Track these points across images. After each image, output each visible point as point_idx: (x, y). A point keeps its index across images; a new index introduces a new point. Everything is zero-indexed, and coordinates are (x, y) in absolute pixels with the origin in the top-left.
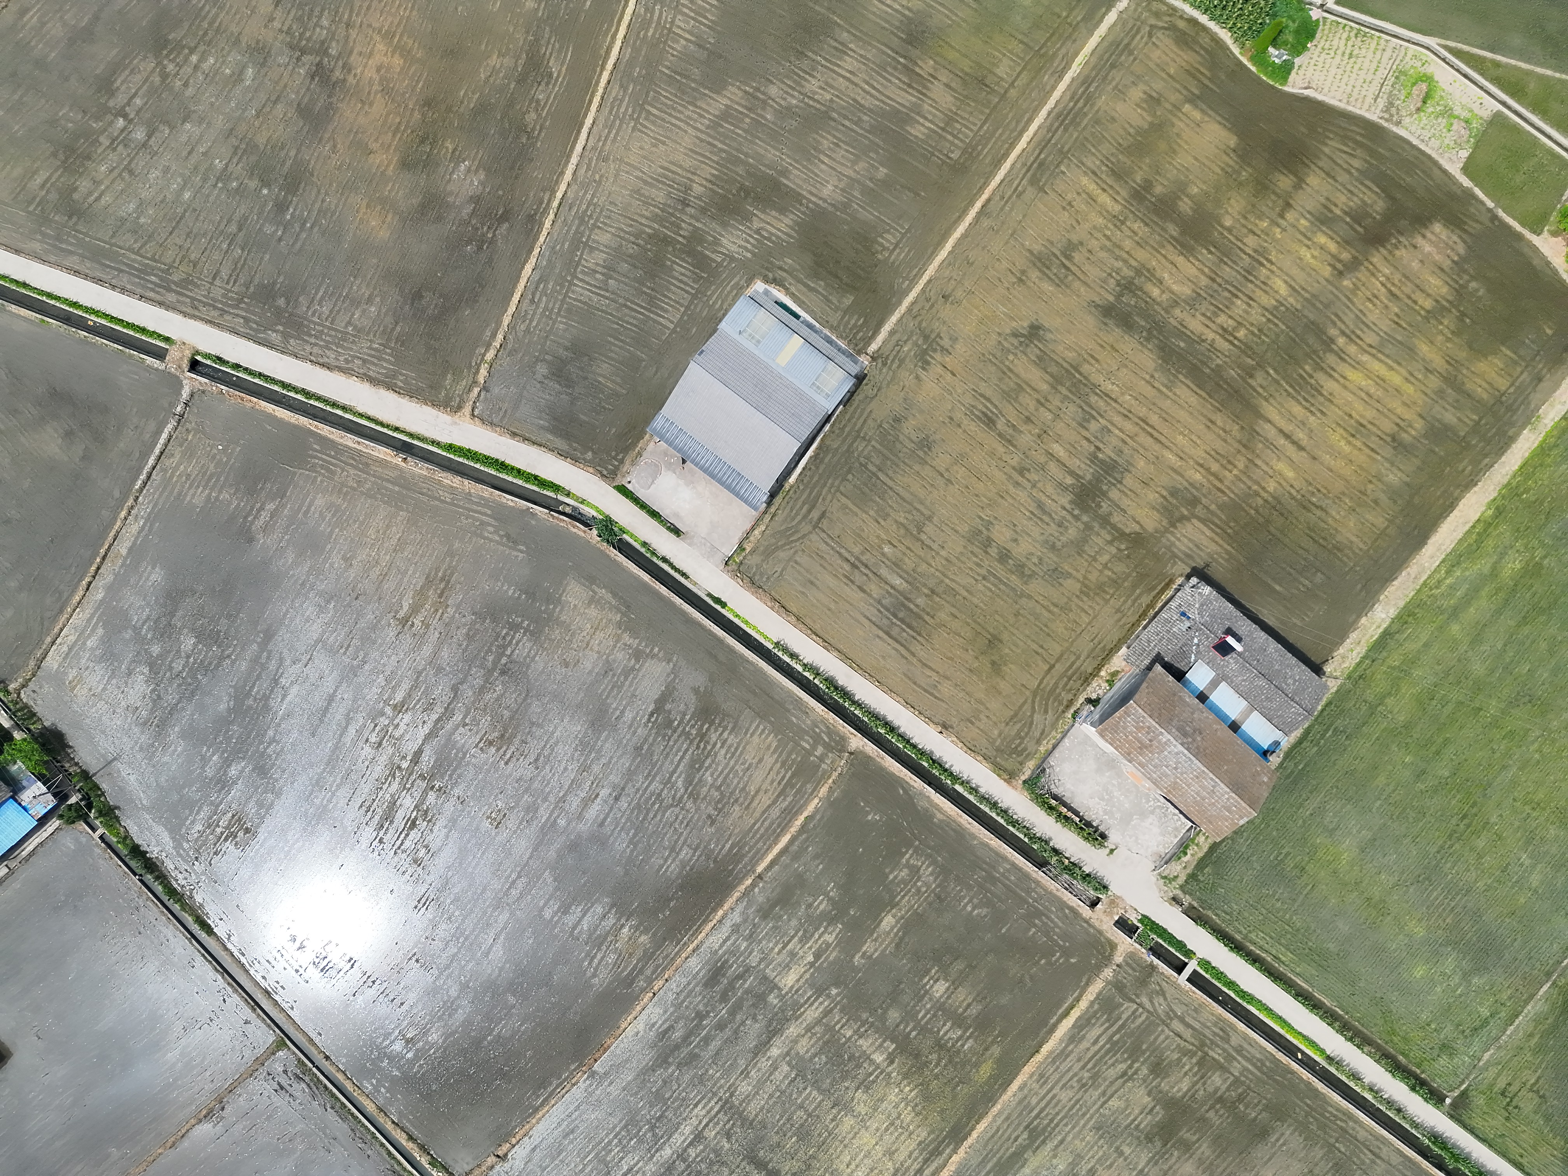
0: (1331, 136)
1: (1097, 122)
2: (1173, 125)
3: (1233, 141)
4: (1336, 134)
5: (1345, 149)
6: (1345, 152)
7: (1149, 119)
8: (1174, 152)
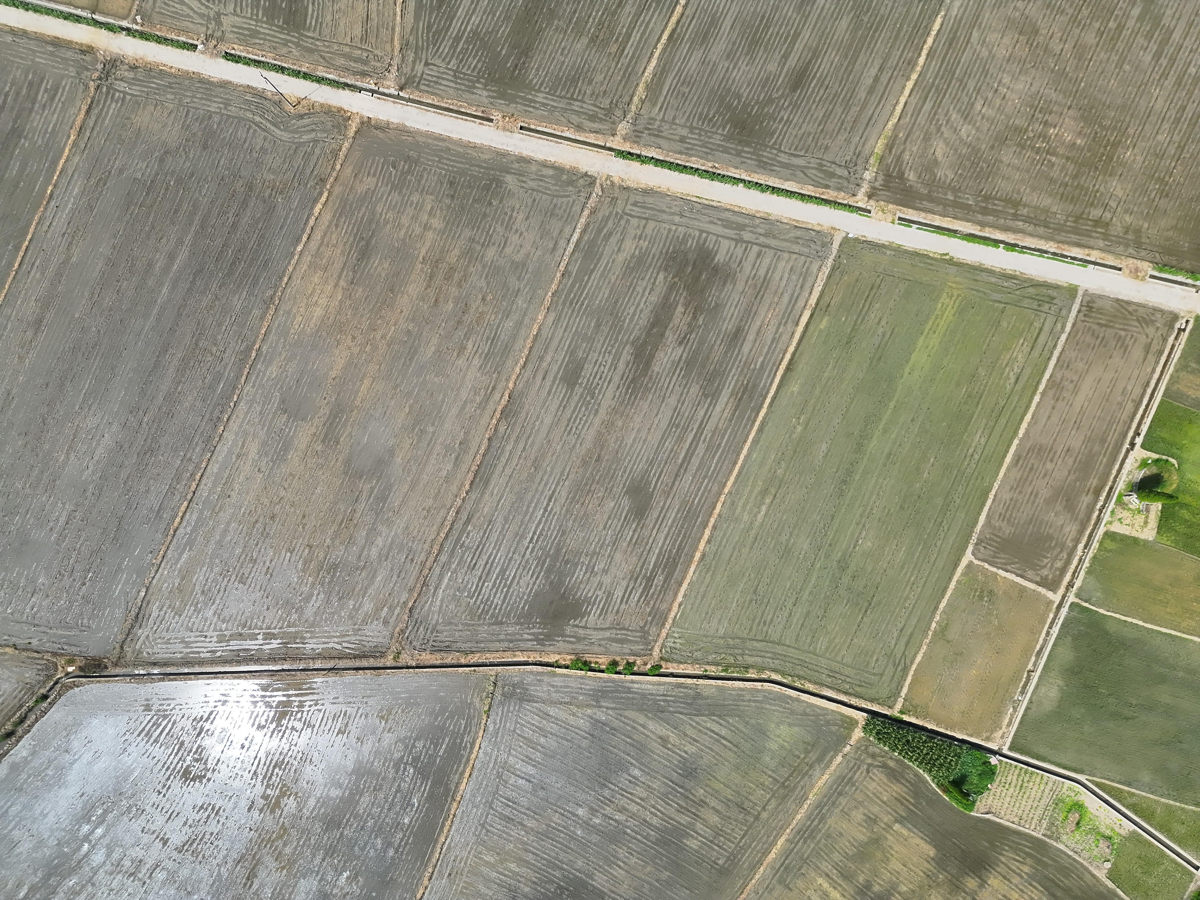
0: (1007, 848)
1: (828, 836)
2: (886, 839)
3: (932, 853)
4: (1010, 847)
5: (1017, 858)
6: (1017, 861)
7: (869, 834)
8: (888, 859)
